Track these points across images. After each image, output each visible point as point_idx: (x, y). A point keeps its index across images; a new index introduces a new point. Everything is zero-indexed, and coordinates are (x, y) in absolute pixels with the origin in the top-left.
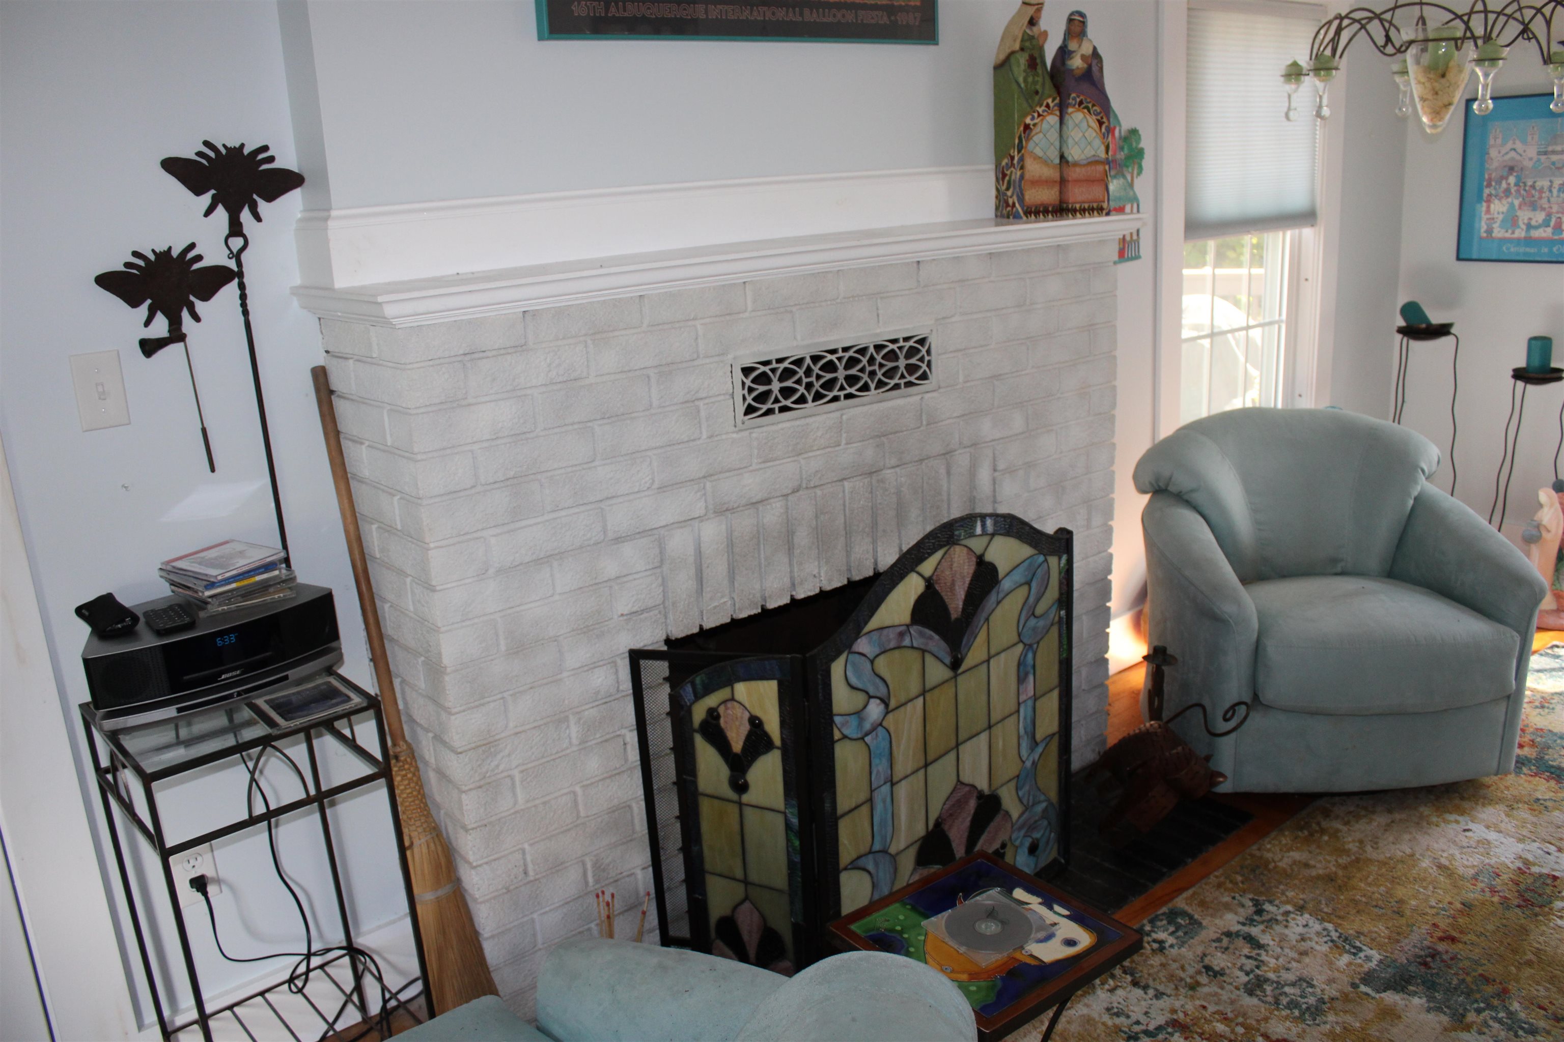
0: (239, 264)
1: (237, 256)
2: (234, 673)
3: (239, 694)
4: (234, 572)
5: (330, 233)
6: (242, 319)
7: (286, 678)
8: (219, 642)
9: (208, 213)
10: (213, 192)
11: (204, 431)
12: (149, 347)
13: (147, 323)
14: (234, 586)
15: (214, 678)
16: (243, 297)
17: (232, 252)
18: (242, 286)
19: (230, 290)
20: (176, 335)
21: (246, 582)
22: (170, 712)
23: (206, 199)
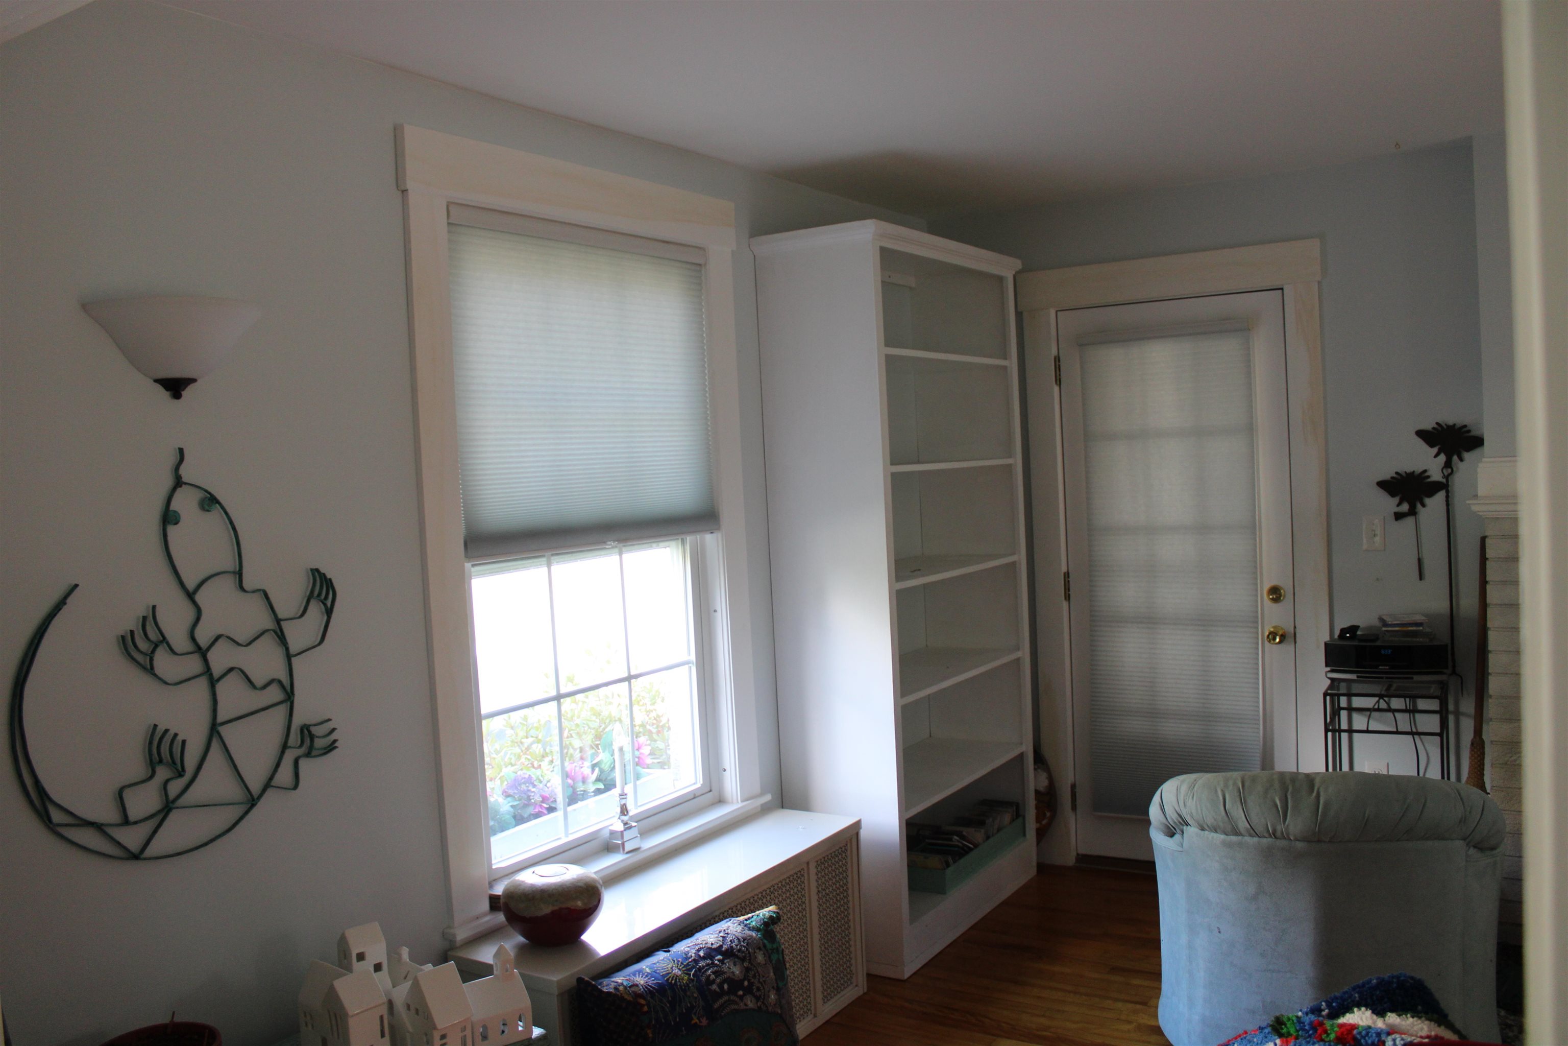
0: (1447, 481)
1: (1447, 477)
2: (1385, 667)
3: (1387, 678)
4: (1398, 622)
5: (1479, 470)
6: (1445, 507)
7: (1412, 678)
8: (1383, 652)
9: (1436, 456)
10: (1439, 446)
11: (1420, 561)
12: (1398, 516)
13: (1398, 505)
14: (1397, 629)
15: (1377, 667)
16: (1447, 497)
17: (1444, 475)
18: (1447, 492)
19: (1441, 495)
20: (1412, 512)
21: (1405, 629)
22: (1353, 677)
23: (1435, 450)
